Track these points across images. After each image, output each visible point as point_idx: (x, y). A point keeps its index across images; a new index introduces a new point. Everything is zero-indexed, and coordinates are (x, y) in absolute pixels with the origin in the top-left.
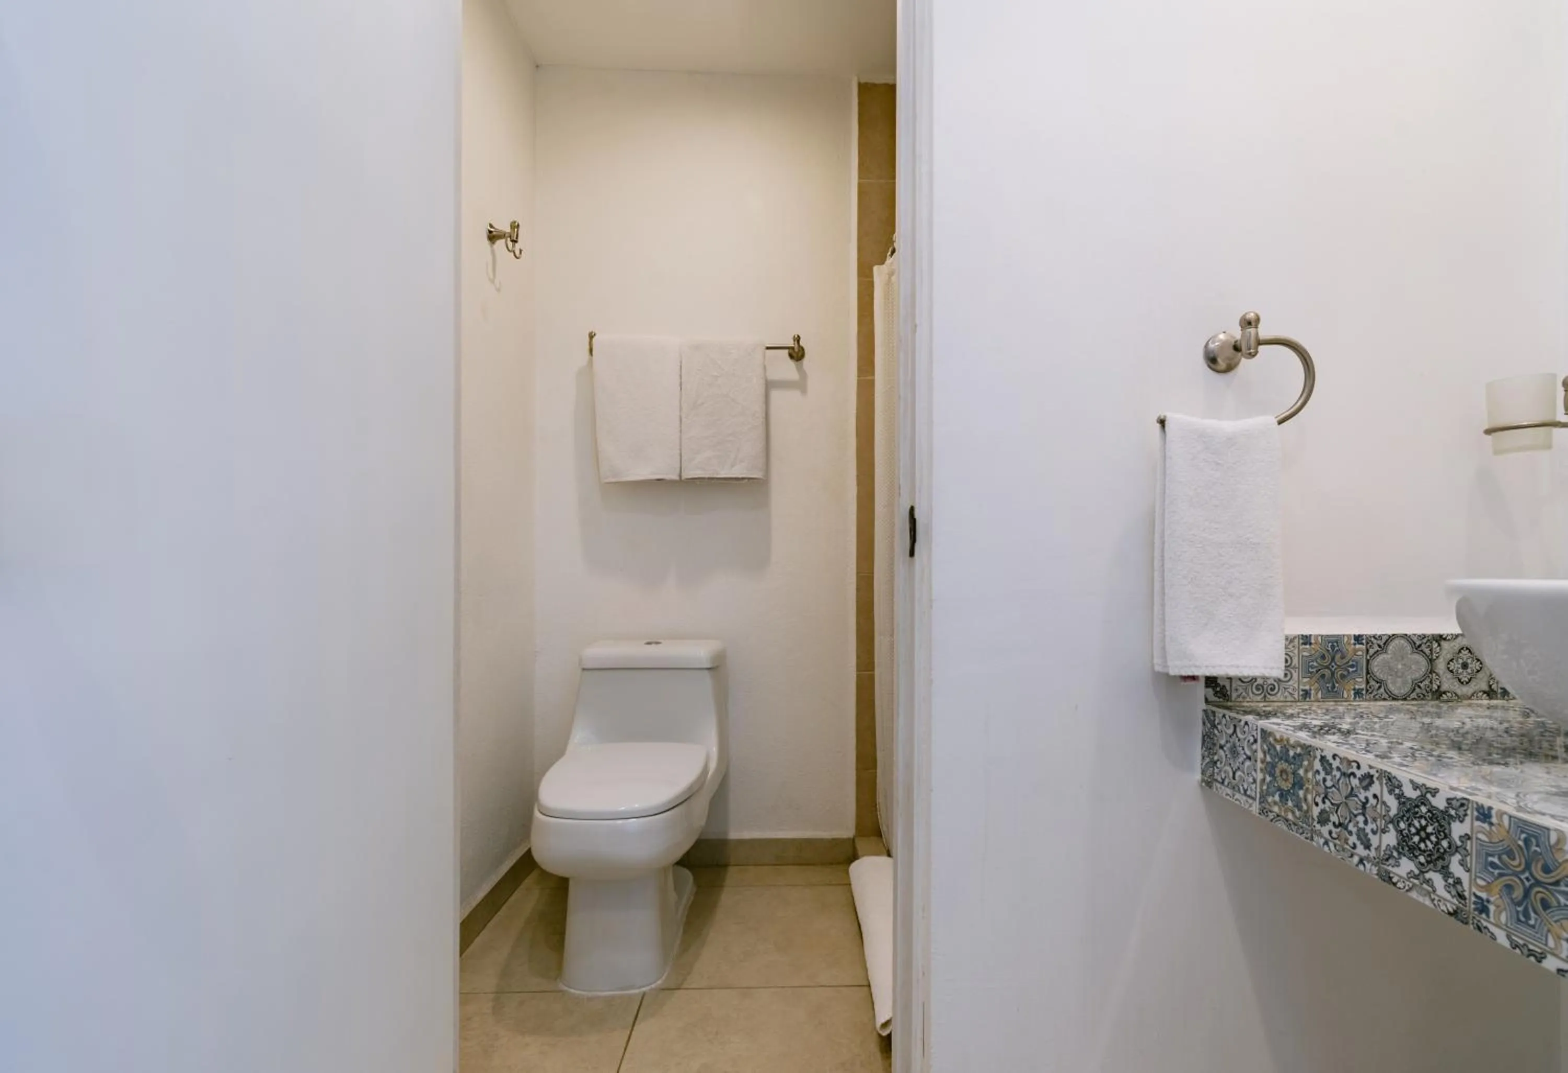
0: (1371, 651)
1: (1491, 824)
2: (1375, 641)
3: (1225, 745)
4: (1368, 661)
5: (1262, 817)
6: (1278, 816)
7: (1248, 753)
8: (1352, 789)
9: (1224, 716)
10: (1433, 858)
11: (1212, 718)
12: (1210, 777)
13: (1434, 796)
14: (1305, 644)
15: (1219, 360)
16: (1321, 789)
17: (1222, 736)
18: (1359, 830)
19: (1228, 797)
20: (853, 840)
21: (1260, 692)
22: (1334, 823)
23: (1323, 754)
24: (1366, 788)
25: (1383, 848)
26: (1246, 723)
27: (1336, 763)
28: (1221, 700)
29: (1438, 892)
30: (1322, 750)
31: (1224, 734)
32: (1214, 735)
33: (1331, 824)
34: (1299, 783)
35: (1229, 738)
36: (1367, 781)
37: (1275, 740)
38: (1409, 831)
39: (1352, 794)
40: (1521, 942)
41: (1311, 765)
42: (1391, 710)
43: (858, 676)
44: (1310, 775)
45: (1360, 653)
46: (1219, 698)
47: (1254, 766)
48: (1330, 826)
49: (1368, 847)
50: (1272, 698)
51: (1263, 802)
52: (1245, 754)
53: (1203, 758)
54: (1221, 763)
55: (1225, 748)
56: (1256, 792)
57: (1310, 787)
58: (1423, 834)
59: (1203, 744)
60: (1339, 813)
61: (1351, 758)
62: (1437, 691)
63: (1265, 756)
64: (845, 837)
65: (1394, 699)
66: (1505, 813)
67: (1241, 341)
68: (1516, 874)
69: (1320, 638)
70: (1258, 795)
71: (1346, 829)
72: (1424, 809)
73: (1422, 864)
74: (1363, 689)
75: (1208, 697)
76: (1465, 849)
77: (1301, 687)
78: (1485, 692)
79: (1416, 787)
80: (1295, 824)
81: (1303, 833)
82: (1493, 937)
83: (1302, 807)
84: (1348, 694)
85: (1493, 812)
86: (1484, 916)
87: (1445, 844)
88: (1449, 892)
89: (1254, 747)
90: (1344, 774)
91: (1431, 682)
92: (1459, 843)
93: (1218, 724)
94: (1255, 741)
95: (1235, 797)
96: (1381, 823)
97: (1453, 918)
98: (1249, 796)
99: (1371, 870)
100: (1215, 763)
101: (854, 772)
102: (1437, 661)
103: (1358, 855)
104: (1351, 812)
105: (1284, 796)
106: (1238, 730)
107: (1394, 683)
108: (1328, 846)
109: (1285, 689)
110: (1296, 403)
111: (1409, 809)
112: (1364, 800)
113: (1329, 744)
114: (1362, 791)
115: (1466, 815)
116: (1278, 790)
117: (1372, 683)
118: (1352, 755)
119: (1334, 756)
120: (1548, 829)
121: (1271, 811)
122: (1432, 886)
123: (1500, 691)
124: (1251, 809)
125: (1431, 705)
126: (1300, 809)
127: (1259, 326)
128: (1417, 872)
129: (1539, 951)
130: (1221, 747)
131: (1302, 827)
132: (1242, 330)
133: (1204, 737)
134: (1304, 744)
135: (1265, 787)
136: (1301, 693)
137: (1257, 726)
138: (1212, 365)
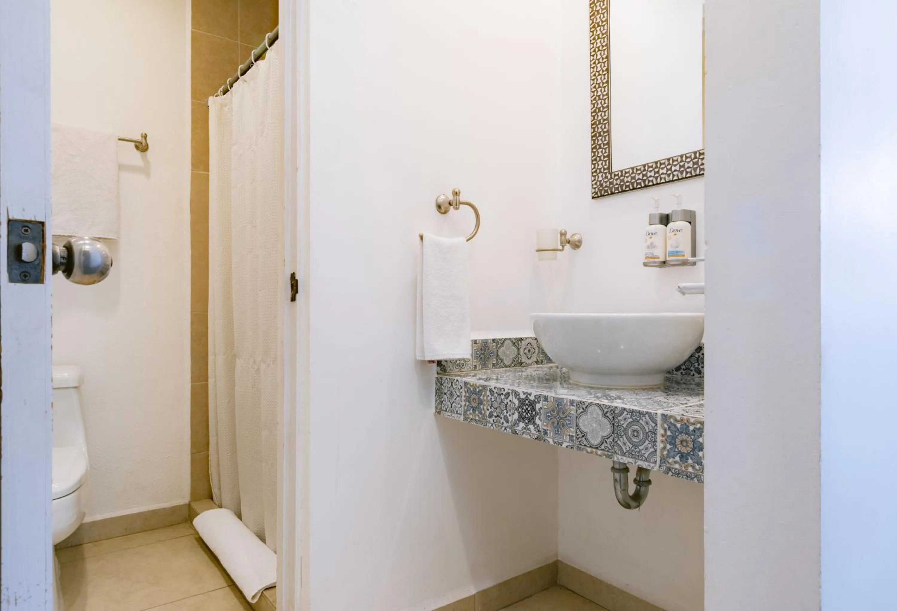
0: (498, 346)
1: (548, 401)
2: (500, 342)
3: (447, 393)
4: (497, 351)
5: (465, 422)
6: (472, 419)
7: (458, 394)
8: (502, 400)
9: (447, 379)
10: (530, 419)
11: (441, 381)
12: (440, 409)
13: (530, 396)
14: (475, 344)
15: (442, 208)
16: (490, 403)
17: (446, 388)
18: (505, 416)
19: (449, 417)
20: (189, 505)
21: (458, 367)
22: (495, 416)
23: (491, 388)
24: (507, 398)
25: (513, 421)
26: (457, 380)
27: (495, 391)
28: (443, 372)
29: (532, 432)
30: (490, 386)
31: (447, 387)
32: (442, 389)
33: (494, 417)
34: (481, 402)
35: (449, 389)
36: (507, 395)
37: (471, 386)
38: (522, 411)
39: (502, 402)
40: (556, 441)
41: (486, 393)
42: (506, 371)
43: (192, 387)
44: (485, 398)
45: (494, 347)
46: (442, 371)
47: (461, 399)
48: (494, 418)
49: (508, 422)
50: (463, 370)
51: (465, 415)
52: (457, 395)
53: (436, 401)
54: (445, 401)
55: (447, 394)
56: (462, 411)
57: (486, 403)
58: (527, 411)
59: (436, 393)
60: (497, 411)
61: (501, 387)
62: (520, 362)
63: (466, 394)
64: (182, 504)
65: (506, 367)
66: (552, 397)
67: (453, 200)
68: (555, 417)
69: (480, 341)
70: (463, 412)
71: (500, 417)
72: (527, 402)
73: (527, 423)
74: (495, 363)
75: (438, 371)
76: (540, 413)
77: (474, 364)
78: (536, 362)
79: (524, 393)
80: (479, 421)
81: (482, 424)
82: (549, 442)
83: (482, 412)
84: (490, 366)
85: (549, 397)
86: (546, 436)
87: (534, 413)
88: (535, 431)
89: (461, 390)
90: (499, 395)
91: (518, 359)
92: (538, 411)
93: (444, 383)
94: (461, 388)
95: (453, 416)
96: (512, 411)
97: (537, 440)
98: (459, 414)
99: (509, 431)
100: (443, 402)
101: (189, 457)
102: (520, 349)
103: (504, 426)
104: (501, 410)
105: (474, 410)
106: (453, 384)
107: (506, 360)
108: (493, 426)
109: (467, 365)
110: (472, 233)
111: (522, 403)
112: (506, 404)
113: (493, 383)
114: (505, 400)
115: (540, 400)
116: (472, 408)
117: (499, 360)
118: (501, 386)
119: (495, 388)
120: (564, 399)
121: (469, 418)
122: (530, 430)
123: (540, 361)
124: (459, 419)
125: (518, 368)
126: (481, 414)
127: (460, 195)
128: (525, 426)
129: (561, 442)
130: (445, 394)
131: (482, 421)
132: (453, 196)
133: (436, 391)
134: (483, 385)
135: (466, 408)
136: (474, 366)
137: (462, 381)
138: (438, 209)
